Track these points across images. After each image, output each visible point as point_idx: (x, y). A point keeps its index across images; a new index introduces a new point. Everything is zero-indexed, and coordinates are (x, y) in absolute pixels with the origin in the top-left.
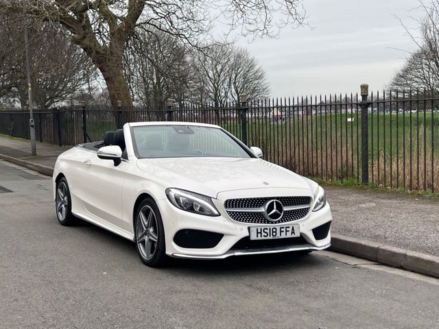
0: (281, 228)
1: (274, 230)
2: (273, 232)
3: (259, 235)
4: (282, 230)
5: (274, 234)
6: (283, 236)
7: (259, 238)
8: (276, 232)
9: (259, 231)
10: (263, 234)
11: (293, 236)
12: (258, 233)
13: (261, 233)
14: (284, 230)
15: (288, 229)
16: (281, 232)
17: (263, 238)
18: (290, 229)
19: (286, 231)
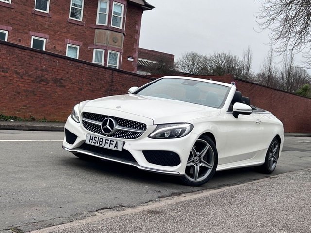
0: (106, 140)
1: (101, 140)
2: (100, 141)
3: (91, 140)
4: (107, 141)
5: (101, 143)
6: (107, 146)
7: (90, 143)
8: (102, 142)
9: (92, 138)
10: (94, 141)
11: (115, 149)
12: (90, 139)
13: (92, 139)
14: (109, 142)
15: (112, 142)
16: (106, 143)
17: (93, 144)
18: (114, 143)
19: (110, 144)
